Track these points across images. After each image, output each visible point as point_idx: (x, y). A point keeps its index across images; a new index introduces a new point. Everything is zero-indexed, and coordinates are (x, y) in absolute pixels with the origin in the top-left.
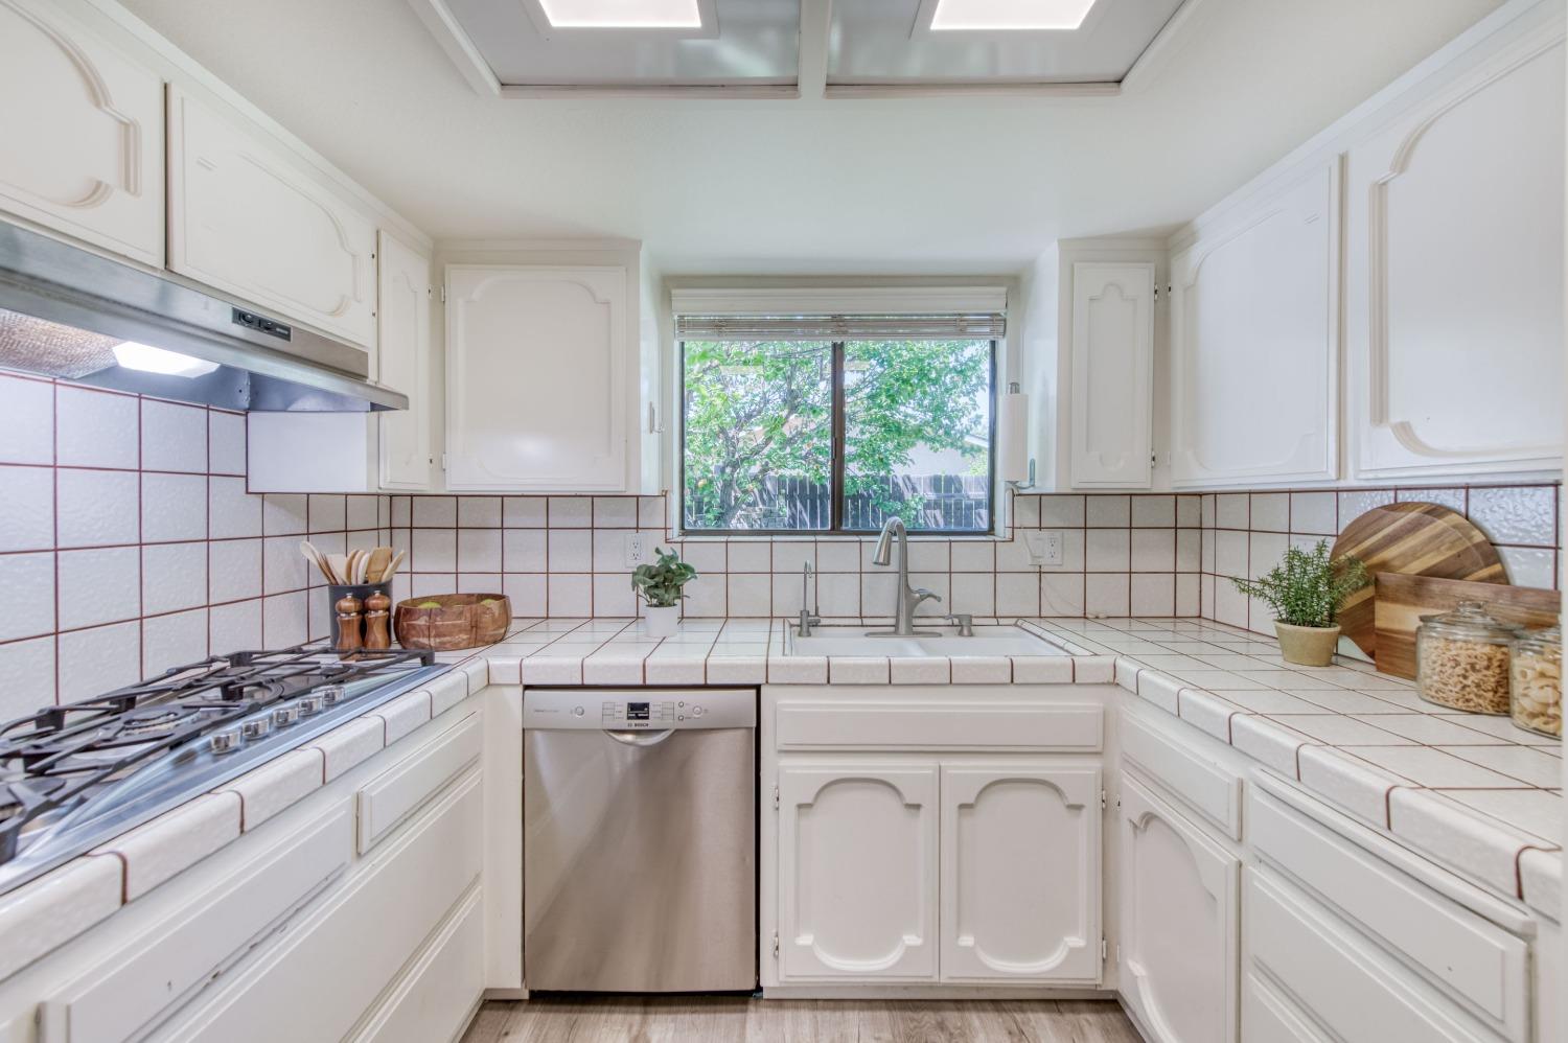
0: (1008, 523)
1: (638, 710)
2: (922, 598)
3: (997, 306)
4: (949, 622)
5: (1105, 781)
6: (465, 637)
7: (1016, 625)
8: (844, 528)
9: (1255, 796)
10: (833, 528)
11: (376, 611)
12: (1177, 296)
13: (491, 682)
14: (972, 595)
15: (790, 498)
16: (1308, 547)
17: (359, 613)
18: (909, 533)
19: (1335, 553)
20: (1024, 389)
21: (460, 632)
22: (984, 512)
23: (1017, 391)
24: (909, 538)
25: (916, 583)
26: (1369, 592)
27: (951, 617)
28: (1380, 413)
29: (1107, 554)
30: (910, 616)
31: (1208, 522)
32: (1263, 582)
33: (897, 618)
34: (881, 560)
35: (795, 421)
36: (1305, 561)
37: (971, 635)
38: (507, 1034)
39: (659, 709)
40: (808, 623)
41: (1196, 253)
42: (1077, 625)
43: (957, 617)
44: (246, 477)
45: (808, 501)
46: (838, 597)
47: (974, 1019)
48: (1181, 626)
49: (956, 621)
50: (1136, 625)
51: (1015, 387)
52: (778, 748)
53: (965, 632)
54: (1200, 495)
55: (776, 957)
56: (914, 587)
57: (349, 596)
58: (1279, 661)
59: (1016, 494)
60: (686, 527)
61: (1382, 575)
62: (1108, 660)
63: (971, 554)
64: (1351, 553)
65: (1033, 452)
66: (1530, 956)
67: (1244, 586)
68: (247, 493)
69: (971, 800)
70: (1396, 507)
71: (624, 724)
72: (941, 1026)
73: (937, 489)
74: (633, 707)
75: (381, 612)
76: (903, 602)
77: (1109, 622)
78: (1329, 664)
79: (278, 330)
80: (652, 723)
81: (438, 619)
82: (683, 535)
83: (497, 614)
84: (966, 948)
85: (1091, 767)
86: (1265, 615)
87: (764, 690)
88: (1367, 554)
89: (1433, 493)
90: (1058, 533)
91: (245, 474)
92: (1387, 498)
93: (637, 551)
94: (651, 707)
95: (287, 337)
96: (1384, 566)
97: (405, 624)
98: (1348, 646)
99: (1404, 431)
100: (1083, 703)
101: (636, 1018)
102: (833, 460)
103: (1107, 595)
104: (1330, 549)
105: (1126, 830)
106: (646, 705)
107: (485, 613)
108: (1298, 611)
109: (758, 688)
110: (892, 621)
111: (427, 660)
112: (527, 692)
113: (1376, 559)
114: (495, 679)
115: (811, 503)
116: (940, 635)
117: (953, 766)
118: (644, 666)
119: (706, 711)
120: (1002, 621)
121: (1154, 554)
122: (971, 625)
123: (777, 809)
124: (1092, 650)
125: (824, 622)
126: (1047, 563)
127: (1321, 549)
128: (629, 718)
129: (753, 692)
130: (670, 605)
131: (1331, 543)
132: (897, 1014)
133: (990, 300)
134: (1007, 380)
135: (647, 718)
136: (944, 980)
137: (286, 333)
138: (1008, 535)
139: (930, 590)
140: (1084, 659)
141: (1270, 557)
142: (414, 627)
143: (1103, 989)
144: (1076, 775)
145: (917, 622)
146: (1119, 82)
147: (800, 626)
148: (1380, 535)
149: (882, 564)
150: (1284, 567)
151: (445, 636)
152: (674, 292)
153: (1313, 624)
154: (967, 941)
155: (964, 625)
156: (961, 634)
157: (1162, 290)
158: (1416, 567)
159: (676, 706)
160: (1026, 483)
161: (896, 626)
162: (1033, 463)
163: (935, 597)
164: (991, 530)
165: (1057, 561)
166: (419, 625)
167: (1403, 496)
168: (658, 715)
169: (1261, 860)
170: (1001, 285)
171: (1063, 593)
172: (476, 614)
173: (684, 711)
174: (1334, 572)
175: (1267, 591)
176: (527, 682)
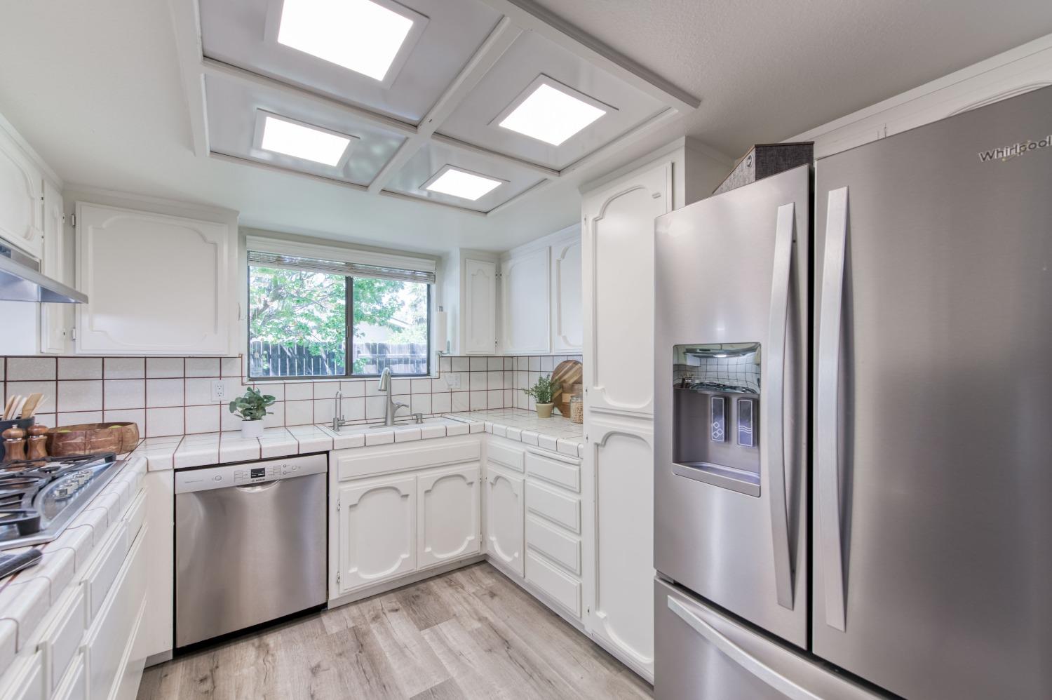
0: (437, 370)
1: (257, 473)
2: (399, 407)
3: (431, 269)
4: (410, 418)
5: (481, 471)
6: (114, 448)
7: (441, 417)
8: (353, 374)
9: (528, 455)
10: (347, 374)
11: (38, 435)
12: (504, 278)
13: (150, 470)
14: (420, 405)
15: (268, 357)
16: (544, 376)
17: (23, 438)
18: (392, 376)
19: (553, 378)
20: (445, 310)
21: (111, 444)
22: (425, 365)
23: (442, 310)
24: (392, 378)
25: (395, 400)
26: (561, 391)
27: (412, 415)
28: (560, 333)
29: (478, 383)
30: (393, 417)
31: (515, 369)
32: (533, 390)
33: (386, 418)
34: (383, 388)
35: (275, 305)
36: (544, 381)
37: (422, 422)
38: (166, 676)
39: (272, 470)
40: (338, 424)
41: (510, 264)
42: (467, 414)
43: (414, 415)
45: (279, 360)
46: (353, 410)
47: (432, 583)
48: (506, 410)
49: (415, 417)
50: (489, 412)
51: (441, 308)
52: (340, 480)
53: (419, 421)
54: (512, 357)
55: (338, 583)
56: (394, 402)
57: (15, 426)
58: (537, 418)
59: (441, 356)
60: (251, 376)
61: (564, 385)
62: (482, 423)
63: (421, 385)
64: (557, 378)
65: (449, 338)
66: (580, 470)
67: (527, 392)
69: (429, 488)
70: (567, 362)
71: (250, 481)
72: (418, 590)
73: (374, 352)
74: (253, 471)
75: (41, 436)
76: (389, 409)
77: (480, 412)
78: (551, 417)
80: (266, 478)
81: (93, 437)
82: (250, 380)
84: (429, 552)
85: (476, 466)
86: (532, 402)
87: (331, 453)
88: (560, 378)
89: (575, 357)
90: (458, 374)
92: (565, 359)
93: (221, 391)
94: (266, 470)
96: (564, 381)
97: (60, 444)
98: (556, 411)
99: (565, 338)
100: (473, 441)
101: (256, 641)
102: (347, 338)
103: (478, 400)
104: (551, 377)
105: (489, 486)
106: (264, 469)
107: (127, 432)
108: (542, 398)
109: (327, 453)
110: (383, 420)
111: (110, 459)
112: (177, 473)
113: (562, 379)
114: (153, 467)
115: (282, 361)
116: (407, 424)
117: (421, 475)
118: (261, 449)
119: (299, 467)
120: (435, 416)
121: (496, 382)
122: (422, 418)
123: (339, 510)
124: (474, 421)
125: (347, 423)
126: (454, 388)
127: (548, 376)
128: (252, 477)
129: (325, 455)
130: (260, 419)
131: (551, 374)
132: (397, 593)
133: (429, 266)
134: (436, 304)
135: (264, 476)
136: (419, 569)
138: (437, 375)
139: (403, 403)
140: (472, 423)
141: (534, 381)
142: (70, 445)
143: (481, 554)
144: (470, 470)
145: (395, 419)
146: (486, 213)
147: (334, 426)
148: (563, 372)
149: (383, 391)
150: (538, 383)
151: (99, 448)
152: (248, 237)
153: (545, 403)
154: (428, 549)
155: (418, 419)
156: (417, 423)
157: (498, 275)
158: (572, 381)
159: (282, 467)
160: (445, 352)
161: (385, 422)
162: (449, 342)
163: (405, 406)
164: (429, 373)
165: (457, 387)
166: (76, 443)
167: (570, 358)
168: (271, 473)
169: (531, 476)
170: (432, 259)
171: (461, 401)
172: (122, 433)
173: (286, 469)
174: (552, 385)
175: (534, 393)
176: (176, 467)
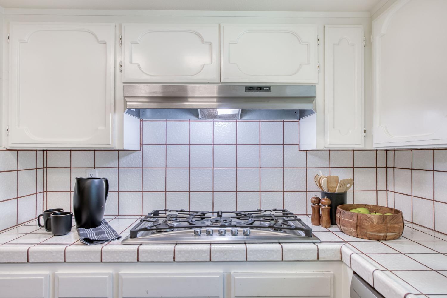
44: (299, 145)
68: (299, 150)
79: (264, 89)
83: (375, 223)
91: (298, 144)
95: (269, 91)
137: (269, 89)
